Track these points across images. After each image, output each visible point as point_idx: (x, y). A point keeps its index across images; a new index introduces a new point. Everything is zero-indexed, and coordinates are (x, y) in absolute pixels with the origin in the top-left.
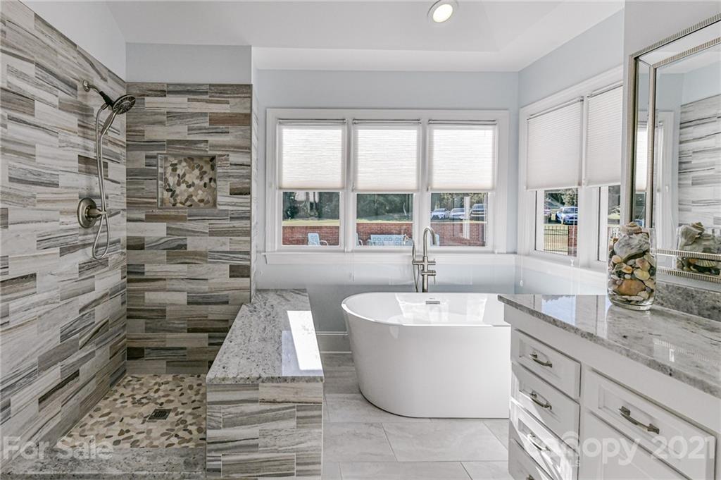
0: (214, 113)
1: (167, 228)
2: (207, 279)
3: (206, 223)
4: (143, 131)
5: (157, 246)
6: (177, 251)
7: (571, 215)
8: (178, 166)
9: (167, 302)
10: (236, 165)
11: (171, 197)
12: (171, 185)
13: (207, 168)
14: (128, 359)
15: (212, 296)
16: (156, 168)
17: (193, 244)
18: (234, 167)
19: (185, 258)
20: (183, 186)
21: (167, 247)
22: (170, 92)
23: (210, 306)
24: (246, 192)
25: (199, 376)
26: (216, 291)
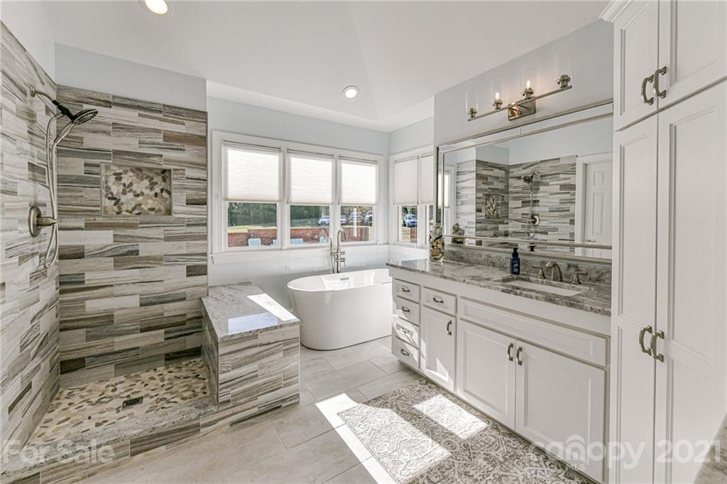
0: (168, 131)
1: (114, 235)
2: (162, 281)
3: (162, 230)
4: (82, 138)
5: (101, 253)
6: (126, 257)
7: (412, 220)
8: (122, 176)
9: (115, 307)
10: (192, 179)
11: (115, 205)
12: (115, 193)
13: (158, 179)
14: (61, 374)
15: (168, 296)
16: (99, 176)
17: (145, 249)
18: (190, 180)
19: (137, 263)
20: (130, 195)
21: (114, 254)
22: (116, 104)
23: (165, 305)
24: (203, 202)
25: (155, 370)
26: (173, 290)
